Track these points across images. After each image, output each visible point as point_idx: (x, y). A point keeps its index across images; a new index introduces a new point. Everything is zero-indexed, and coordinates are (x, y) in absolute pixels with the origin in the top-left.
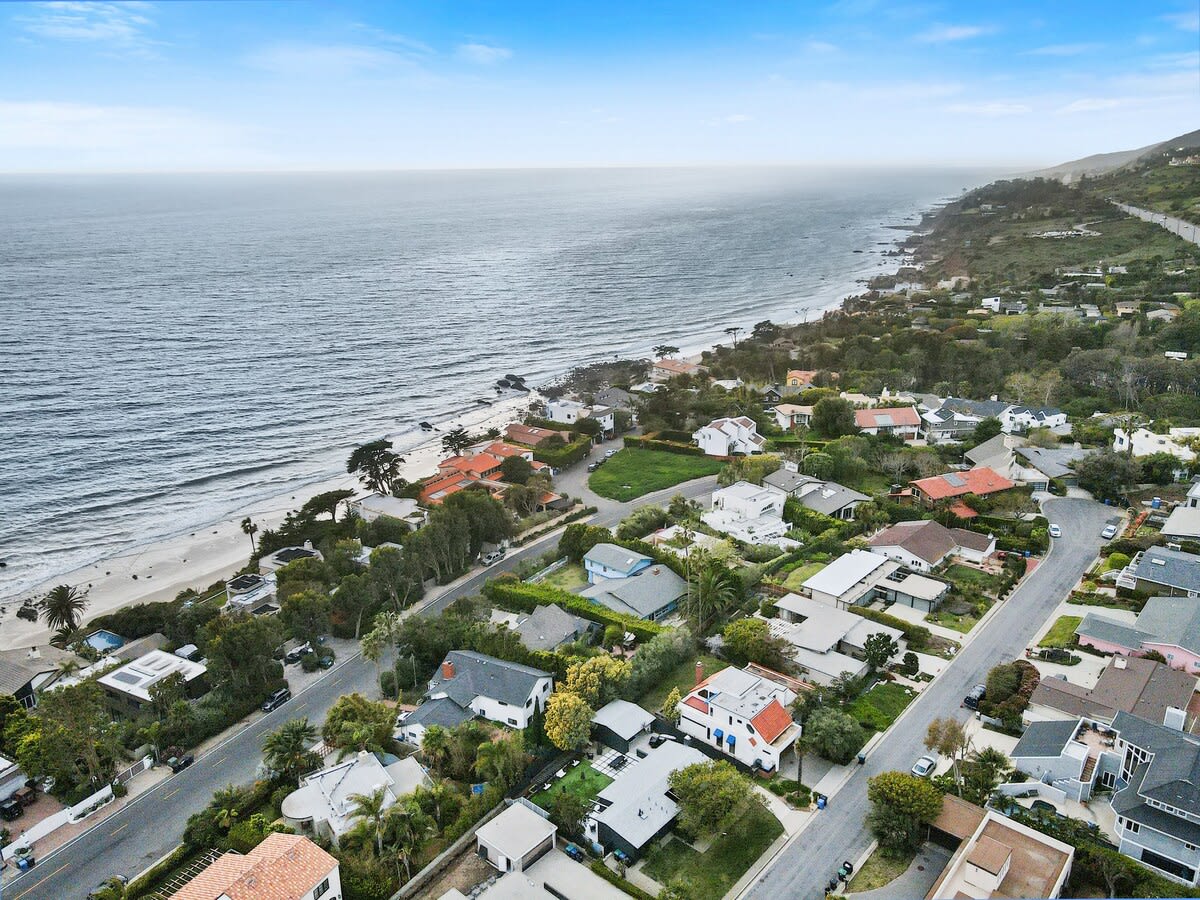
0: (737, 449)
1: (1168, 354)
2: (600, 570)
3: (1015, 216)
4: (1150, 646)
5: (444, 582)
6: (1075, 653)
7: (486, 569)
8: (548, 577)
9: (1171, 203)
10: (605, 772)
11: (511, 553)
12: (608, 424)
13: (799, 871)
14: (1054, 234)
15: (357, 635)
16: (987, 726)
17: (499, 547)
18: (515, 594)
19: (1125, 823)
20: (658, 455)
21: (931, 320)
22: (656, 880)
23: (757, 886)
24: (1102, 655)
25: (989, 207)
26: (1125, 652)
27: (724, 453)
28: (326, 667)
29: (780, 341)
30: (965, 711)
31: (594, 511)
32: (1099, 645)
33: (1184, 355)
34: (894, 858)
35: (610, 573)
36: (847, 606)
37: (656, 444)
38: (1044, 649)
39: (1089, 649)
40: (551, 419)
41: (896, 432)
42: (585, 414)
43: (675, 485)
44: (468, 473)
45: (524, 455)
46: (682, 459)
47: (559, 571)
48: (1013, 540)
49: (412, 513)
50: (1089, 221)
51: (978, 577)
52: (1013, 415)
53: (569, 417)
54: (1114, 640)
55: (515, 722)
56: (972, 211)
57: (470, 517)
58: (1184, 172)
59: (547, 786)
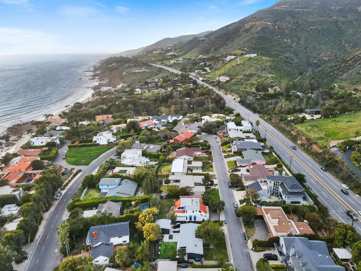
0: (110, 141)
1: (186, 99)
2: (106, 187)
3: (125, 66)
4: (252, 162)
5: (47, 210)
6: (239, 168)
7: (58, 201)
8: (85, 195)
9: (160, 62)
10: (169, 241)
11: (63, 192)
12: (58, 142)
13: (236, 240)
14: (139, 71)
15: (29, 242)
16: (237, 190)
17: (58, 192)
18: (84, 204)
19: (287, 197)
20: (84, 149)
21: (127, 96)
22: (210, 261)
23: (232, 248)
24: (244, 167)
25: (115, 64)
26: (248, 165)
27: (106, 143)
28: (26, 258)
29: (84, 108)
30: (230, 189)
31: (80, 171)
32: (242, 165)
33: (189, 98)
34: (251, 226)
35: (110, 187)
36: (185, 174)
37: (81, 145)
38: (232, 170)
39: (241, 166)
40: (33, 145)
41: (149, 127)
42: (49, 141)
43: (99, 156)
44: (19, 171)
45: (37, 159)
46: (93, 148)
47: (87, 193)
48: (204, 147)
49: (13, 191)
50: (145, 67)
51: (204, 158)
52: (171, 118)
53: (42, 143)
54: (244, 163)
55: (125, 241)
56: (110, 66)
57: (51, 183)
58: (157, 55)
59: (159, 253)
